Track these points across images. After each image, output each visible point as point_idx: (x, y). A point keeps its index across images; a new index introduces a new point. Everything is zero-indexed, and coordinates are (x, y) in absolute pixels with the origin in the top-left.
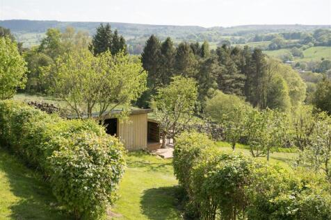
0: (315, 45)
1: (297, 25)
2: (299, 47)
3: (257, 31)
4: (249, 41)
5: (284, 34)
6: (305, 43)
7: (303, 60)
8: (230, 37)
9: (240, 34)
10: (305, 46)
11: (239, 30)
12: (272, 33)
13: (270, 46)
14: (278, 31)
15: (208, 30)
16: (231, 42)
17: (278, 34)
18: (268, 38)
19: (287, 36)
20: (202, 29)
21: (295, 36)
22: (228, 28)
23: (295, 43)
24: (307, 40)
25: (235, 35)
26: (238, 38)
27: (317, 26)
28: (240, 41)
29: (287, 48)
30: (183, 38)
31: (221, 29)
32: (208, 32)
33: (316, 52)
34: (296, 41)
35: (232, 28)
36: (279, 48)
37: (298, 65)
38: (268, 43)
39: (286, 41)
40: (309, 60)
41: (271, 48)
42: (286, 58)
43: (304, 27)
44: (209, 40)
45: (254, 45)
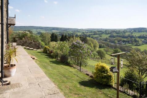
0: (105, 34)
1: (101, 29)
6: (102, 33)
8: (84, 31)
9: (87, 31)
12: (95, 31)
14: (97, 30)
15: (79, 29)
18: (94, 32)
19: (98, 32)
20: (78, 29)
21: (100, 31)
24: (103, 33)
26: (87, 32)
27: (106, 29)
28: (87, 33)
31: (83, 29)
34: (100, 33)
35: (85, 29)
36: (96, 34)
37: (100, 39)
38: (93, 33)
39: (98, 33)
40: (103, 38)
41: (94, 34)
42: (98, 37)
43: (103, 29)
44: (80, 32)
45: (90, 34)
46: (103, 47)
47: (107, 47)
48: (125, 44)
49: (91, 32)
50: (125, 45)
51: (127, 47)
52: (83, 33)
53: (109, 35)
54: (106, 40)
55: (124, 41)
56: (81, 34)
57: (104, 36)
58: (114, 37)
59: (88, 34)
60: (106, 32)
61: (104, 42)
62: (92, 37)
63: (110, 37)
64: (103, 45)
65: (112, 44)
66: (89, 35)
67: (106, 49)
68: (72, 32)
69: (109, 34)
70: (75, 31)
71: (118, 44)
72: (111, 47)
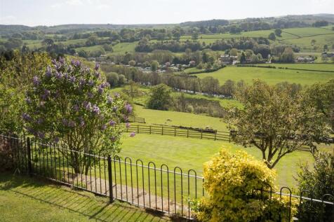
0: (121, 42)
1: (109, 24)
2: (109, 43)
3: (76, 30)
4: (70, 39)
5: (97, 33)
6: (113, 40)
7: (114, 53)
8: (53, 35)
9: (62, 32)
10: (113, 43)
11: (62, 28)
12: (89, 32)
13: (87, 42)
14: (94, 30)
15: (33, 29)
16: (54, 40)
17: (93, 32)
18: (86, 36)
19: (100, 34)
20: (27, 28)
21: (106, 34)
22: (51, 27)
23: (106, 40)
24: (115, 38)
25: (59, 34)
26: (60, 36)
27: (123, 26)
28: (63, 39)
29: (100, 44)
30: (8, 37)
31: (45, 27)
32: (33, 31)
33: (122, 47)
34: (108, 38)
35: (55, 27)
36: (94, 44)
37: (108, 58)
38: (86, 40)
39: (100, 39)
40: (116, 54)
41: (88, 45)
42: (100, 53)
43: (115, 26)
44: (35, 39)
45: (74, 42)
46: (121, 84)
47: (131, 81)
48: (180, 68)
49: (76, 37)
50: (179, 73)
51: (186, 76)
52: (50, 41)
53: (135, 44)
54: (126, 60)
55: (176, 61)
56: (39, 45)
57: (121, 49)
58: (147, 49)
59: (66, 44)
60: (124, 34)
61: (121, 66)
62: (81, 55)
63: (138, 50)
64: (118, 76)
65: (147, 72)
66: (71, 46)
67: (127, 88)
69: (132, 40)
71: (162, 69)
72: (143, 81)
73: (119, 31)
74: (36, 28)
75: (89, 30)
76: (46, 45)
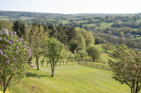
0: (106, 22)
1: (100, 14)
2: (99, 23)
3: (85, 16)
4: (81, 20)
5: (94, 17)
7: (101, 28)
8: (73, 18)
9: (78, 17)
10: (101, 22)
11: (78, 15)
12: (90, 17)
14: (93, 16)
15: (65, 15)
16: (74, 20)
18: (88, 19)
19: (95, 18)
21: (98, 18)
22: (73, 14)
23: (98, 21)
24: (102, 20)
25: (76, 17)
26: (77, 18)
27: (108, 14)
28: (78, 20)
29: (95, 23)
30: (55, 19)
31: (71, 15)
32: (65, 16)
33: (105, 25)
34: (98, 20)
35: (75, 14)
36: (92, 23)
37: (98, 30)
38: (87, 21)
39: (95, 20)
40: (102, 28)
41: (89, 23)
42: (94, 27)
43: (103, 14)
44: (66, 19)
45: (83, 22)
46: (102, 42)
47: (107, 42)
48: (135, 36)
49: (84, 19)
50: (134, 39)
51: (137, 41)
52: (72, 21)
53: (112, 24)
54: (106, 31)
55: (133, 33)
56: (67, 22)
57: (105, 26)
58: (119, 26)
59: (79, 22)
60: (107, 19)
61: (103, 34)
62: (85, 28)
63: (113, 26)
64: (101, 39)
65: (116, 37)
66: (81, 24)
67: (105, 45)
68: (53, 20)
69: (111, 21)
70: (58, 18)
71: (125, 37)
72: (114, 42)
73: (105, 17)
74: (67, 15)
75: (90, 16)
76: (70, 23)
